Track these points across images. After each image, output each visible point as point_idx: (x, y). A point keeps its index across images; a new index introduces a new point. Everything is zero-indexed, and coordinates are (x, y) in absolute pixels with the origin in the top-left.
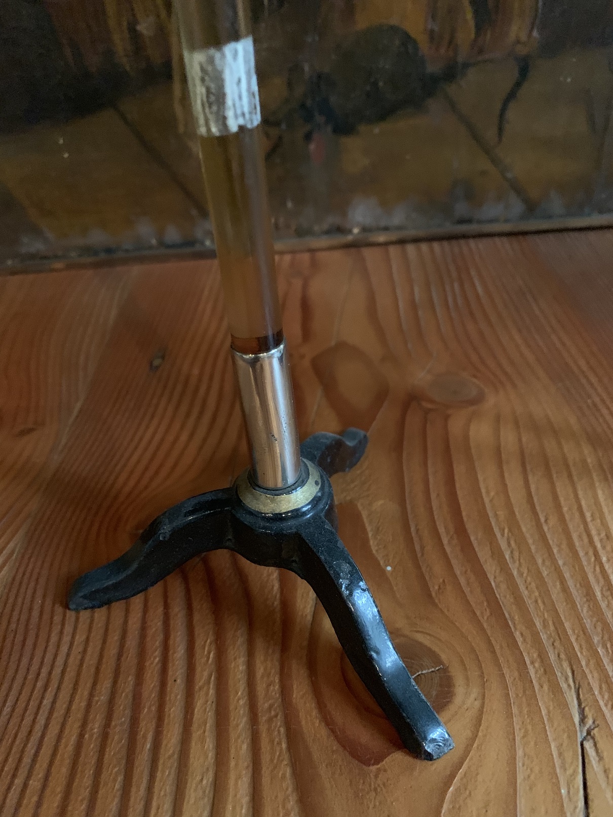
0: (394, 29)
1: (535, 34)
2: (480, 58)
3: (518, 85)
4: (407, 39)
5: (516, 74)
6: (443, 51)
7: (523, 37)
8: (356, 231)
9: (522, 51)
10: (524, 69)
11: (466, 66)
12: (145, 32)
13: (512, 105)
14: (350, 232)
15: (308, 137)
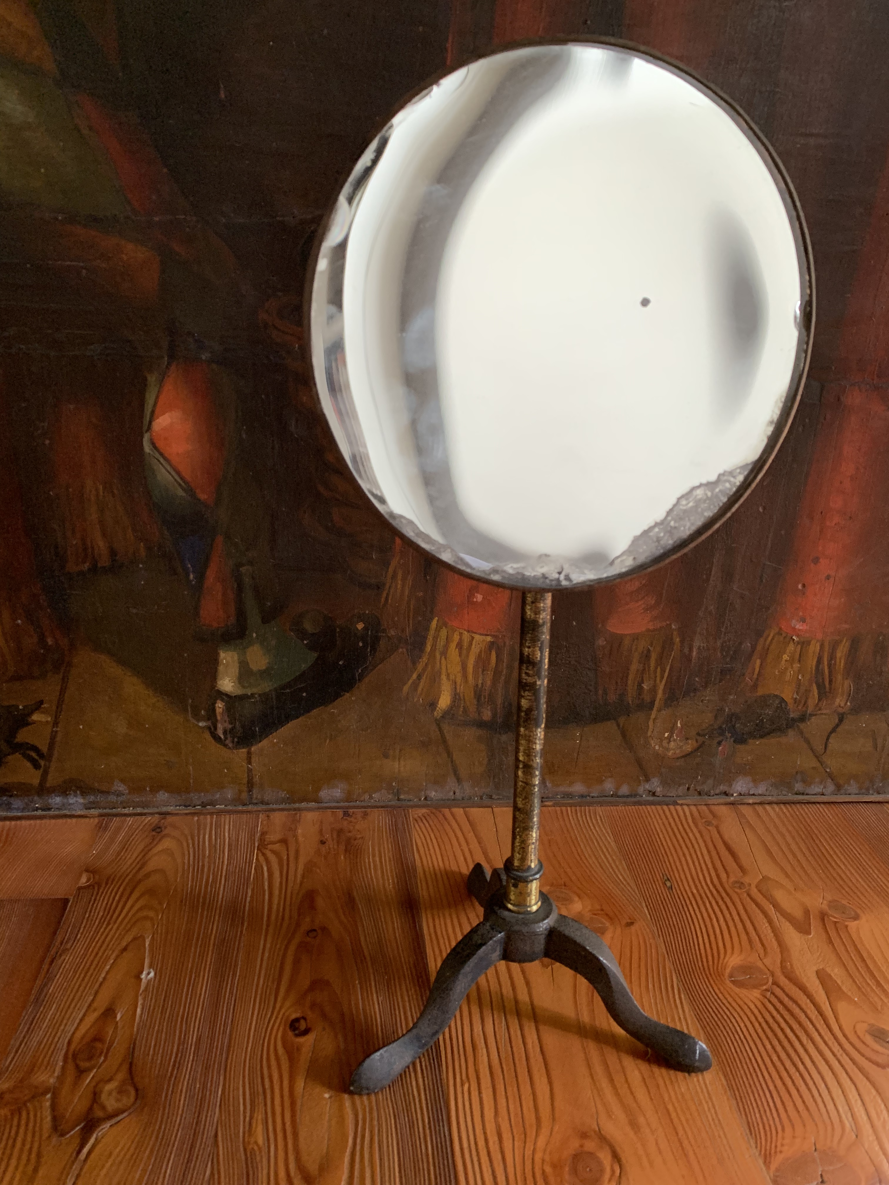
0: (776, 696)
1: (849, 704)
2: (819, 712)
3: (837, 726)
4: (783, 700)
5: (837, 721)
6: (800, 708)
7: (842, 705)
8: (735, 795)
9: (840, 710)
10: (841, 719)
11: (811, 715)
12: (645, 687)
13: (833, 735)
14: (732, 795)
15: (719, 743)
